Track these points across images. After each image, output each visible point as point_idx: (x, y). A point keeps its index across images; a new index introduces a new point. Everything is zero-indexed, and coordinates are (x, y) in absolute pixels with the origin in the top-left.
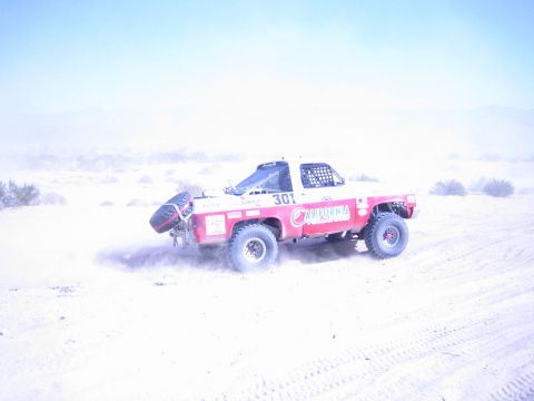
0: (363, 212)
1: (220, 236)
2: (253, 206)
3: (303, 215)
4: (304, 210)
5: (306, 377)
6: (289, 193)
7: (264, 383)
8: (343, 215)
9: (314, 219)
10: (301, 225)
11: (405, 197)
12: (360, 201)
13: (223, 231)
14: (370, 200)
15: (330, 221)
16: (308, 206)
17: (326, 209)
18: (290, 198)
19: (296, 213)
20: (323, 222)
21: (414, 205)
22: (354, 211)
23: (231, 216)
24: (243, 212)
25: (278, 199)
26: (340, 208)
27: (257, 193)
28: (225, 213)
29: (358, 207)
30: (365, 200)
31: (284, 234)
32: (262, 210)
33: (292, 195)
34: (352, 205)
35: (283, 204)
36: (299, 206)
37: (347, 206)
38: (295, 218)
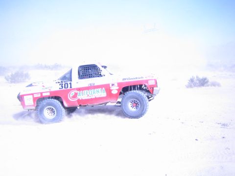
0: (115, 92)
1: (31, 106)
2: (47, 90)
4: (77, 92)
6: (69, 83)
8: (102, 94)
9: (83, 96)
10: (76, 100)
11: (147, 81)
12: (113, 85)
13: (32, 103)
14: (119, 84)
15: (94, 97)
16: (79, 89)
17: (90, 91)
18: (69, 85)
19: (72, 93)
20: (89, 98)
22: (109, 91)
23: (36, 96)
24: (41, 93)
25: (62, 86)
26: (100, 90)
28: (32, 94)
29: (112, 88)
30: (116, 85)
31: (66, 105)
33: (71, 83)
34: (107, 88)
35: (64, 89)
36: (74, 89)
37: (104, 89)
38: (71, 96)
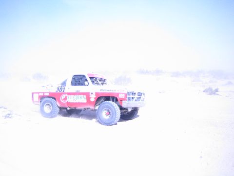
0: (93, 100)
4: (67, 95)
6: (63, 87)
8: (83, 100)
9: (71, 100)
10: (65, 102)
12: (92, 94)
16: (69, 94)
17: (76, 96)
18: (63, 90)
19: (64, 96)
20: (75, 102)
22: (88, 98)
24: (44, 93)
25: (58, 89)
26: (82, 96)
28: (39, 93)
31: (59, 105)
35: (59, 92)
36: (65, 93)
37: (85, 96)
38: (63, 98)
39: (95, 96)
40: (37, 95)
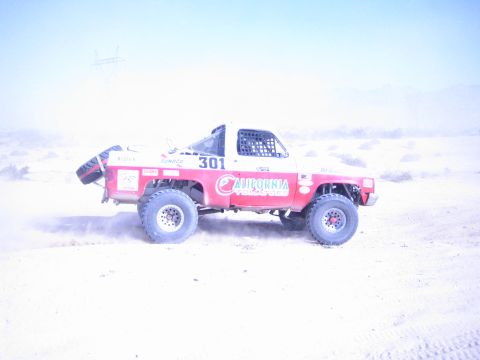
0: (305, 190)
1: (131, 192)
2: (174, 166)
3: (231, 183)
4: (233, 179)
5: (470, 345)
6: (218, 158)
7: (427, 346)
8: (281, 190)
9: (244, 189)
10: (228, 194)
11: (361, 180)
12: (303, 177)
13: (136, 188)
14: (315, 178)
15: (264, 194)
16: (239, 174)
17: (260, 181)
18: (219, 163)
19: (224, 180)
20: (255, 194)
21: (372, 190)
22: (294, 187)
23: (146, 173)
24: (161, 170)
25: (204, 162)
26: (278, 182)
27: (187, 154)
28: (140, 169)
29: (300, 183)
30: (309, 177)
31: (207, 200)
32: (182, 171)
33: (222, 160)
34: (293, 181)
35: (208, 168)
36: (228, 172)
37: (286, 181)
38: (222, 185)
39: (311, 183)
40: (136, 173)
